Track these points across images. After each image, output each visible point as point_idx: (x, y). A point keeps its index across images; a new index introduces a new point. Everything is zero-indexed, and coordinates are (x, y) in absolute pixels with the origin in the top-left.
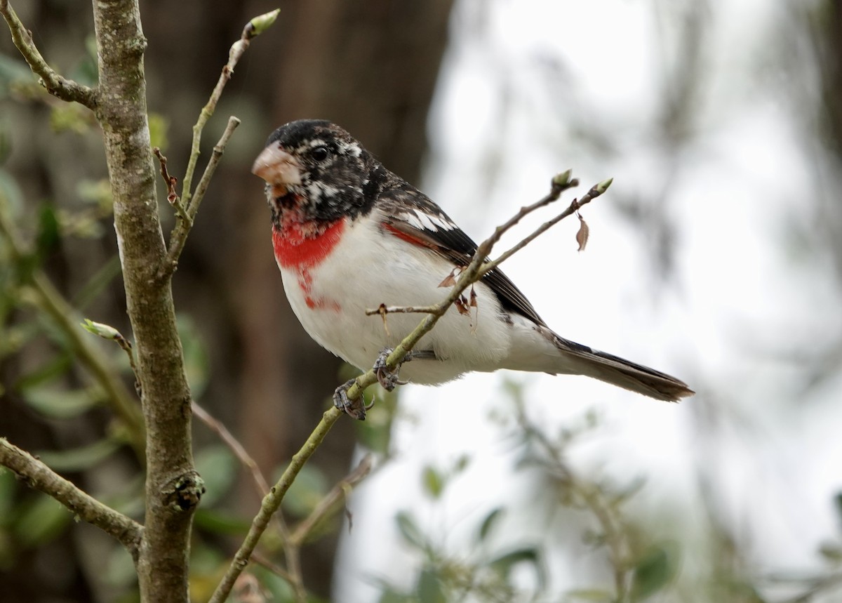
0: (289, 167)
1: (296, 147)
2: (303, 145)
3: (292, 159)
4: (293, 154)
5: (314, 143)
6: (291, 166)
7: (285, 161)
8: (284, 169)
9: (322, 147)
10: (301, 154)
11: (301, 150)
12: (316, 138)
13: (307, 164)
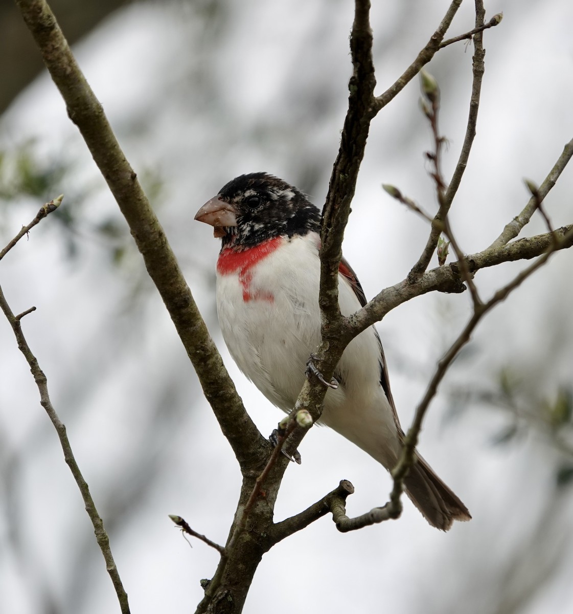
0: (226, 213)
1: (232, 197)
2: (238, 195)
3: (229, 207)
4: (230, 203)
5: (247, 194)
6: (228, 212)
7: (223, 209)
8: (222, 215)
9: (254, 196)
10: (237, 203)
11: (236, 199)
12: (249, 188)
13: (243, 210)
